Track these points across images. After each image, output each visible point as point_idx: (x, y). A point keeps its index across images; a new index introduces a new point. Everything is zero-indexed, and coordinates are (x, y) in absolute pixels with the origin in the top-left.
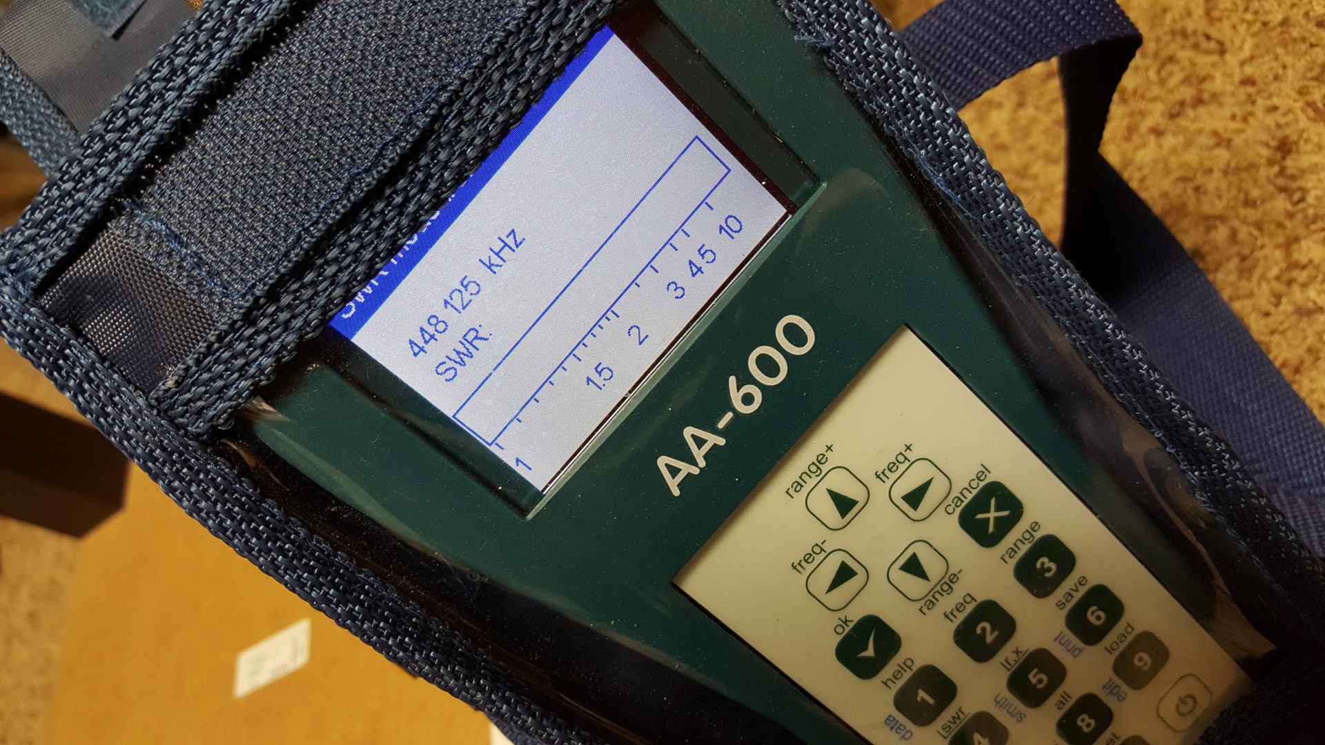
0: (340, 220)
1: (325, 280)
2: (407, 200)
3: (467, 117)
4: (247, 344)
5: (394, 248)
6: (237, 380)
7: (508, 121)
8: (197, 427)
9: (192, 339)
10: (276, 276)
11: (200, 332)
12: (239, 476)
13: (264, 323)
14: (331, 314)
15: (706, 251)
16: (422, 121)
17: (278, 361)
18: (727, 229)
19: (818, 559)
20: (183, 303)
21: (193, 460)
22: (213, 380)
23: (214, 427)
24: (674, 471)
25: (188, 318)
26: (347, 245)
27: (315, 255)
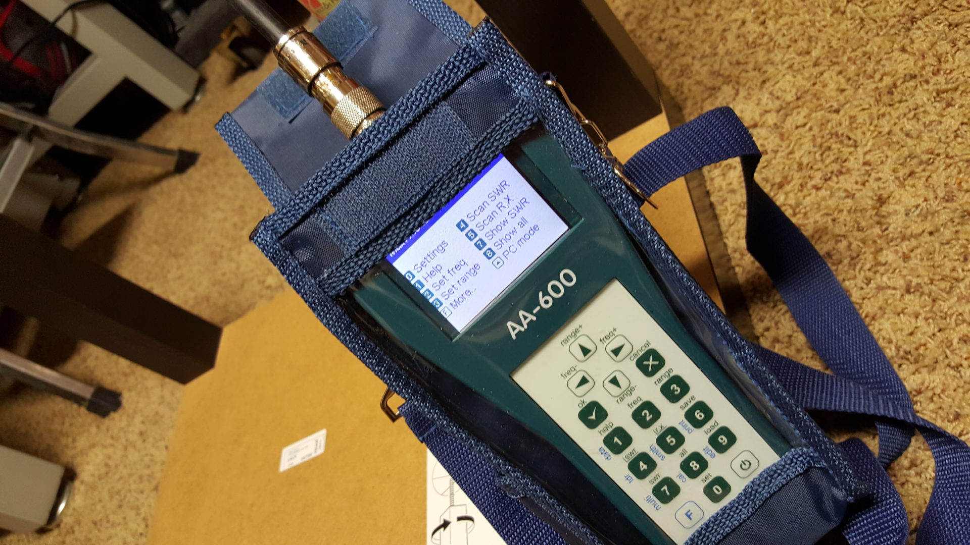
0: (394, 221)
1: (385, 243)
3: (443, 187)
4: (355, 264)
6: (349, 277)
7: (459, 189)
8: (332, 293)
9: (335, 260)
10: (369, 240)
11: (339, 258)
13: (362, 257)
14: (386, 254)
16: (427, 188)
19: (573, 373)
20: (334, 247)
21: (329, 305)
24: (514, 329)
25: (335, 253)
26: (395, 231)
27: (383, 233)
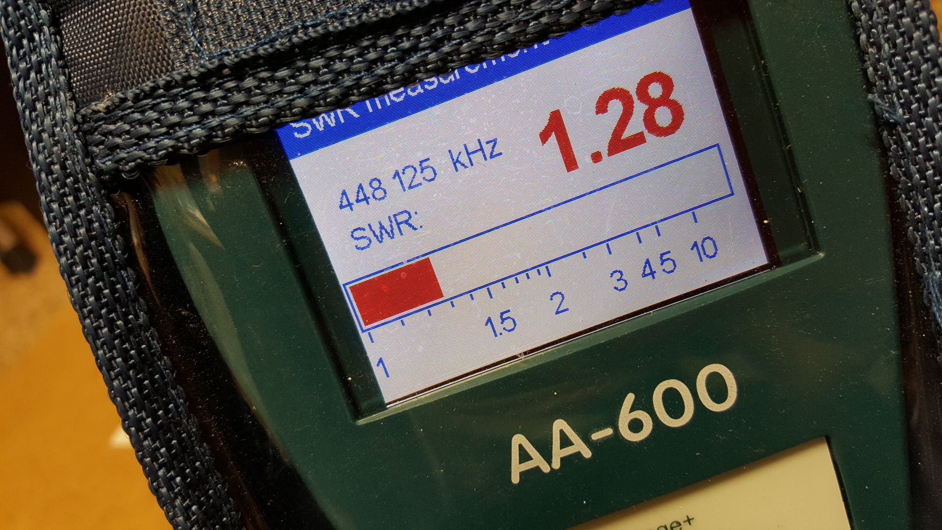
0: (341, 32)
1: (295, 84)
2: (415, 49)
4: (190, 105)
5: (377, 90)
6: (161, 135)
7: (552, 27)
8: (104, 163)
9: (144, 75)
10: (252, 54)
11: (156, 72)
12: (116, 231)
13: (216, 93)
14: (284, 120)
15: (668, 259)
17: (209, 137)
18: (700, 248)
20: (156, 37)
21: (84, 194)
22: (141, 123)
23: (118, 171)
24: (525, 457)
25: (153, 53)
26: (335, 63)
27: (299, 54)
